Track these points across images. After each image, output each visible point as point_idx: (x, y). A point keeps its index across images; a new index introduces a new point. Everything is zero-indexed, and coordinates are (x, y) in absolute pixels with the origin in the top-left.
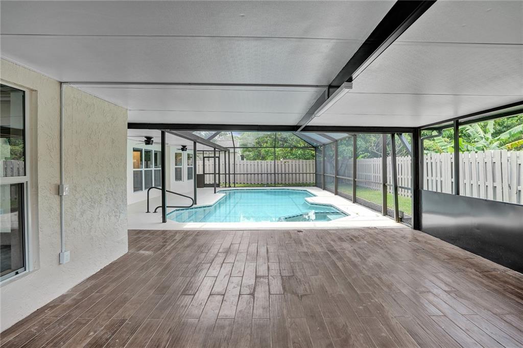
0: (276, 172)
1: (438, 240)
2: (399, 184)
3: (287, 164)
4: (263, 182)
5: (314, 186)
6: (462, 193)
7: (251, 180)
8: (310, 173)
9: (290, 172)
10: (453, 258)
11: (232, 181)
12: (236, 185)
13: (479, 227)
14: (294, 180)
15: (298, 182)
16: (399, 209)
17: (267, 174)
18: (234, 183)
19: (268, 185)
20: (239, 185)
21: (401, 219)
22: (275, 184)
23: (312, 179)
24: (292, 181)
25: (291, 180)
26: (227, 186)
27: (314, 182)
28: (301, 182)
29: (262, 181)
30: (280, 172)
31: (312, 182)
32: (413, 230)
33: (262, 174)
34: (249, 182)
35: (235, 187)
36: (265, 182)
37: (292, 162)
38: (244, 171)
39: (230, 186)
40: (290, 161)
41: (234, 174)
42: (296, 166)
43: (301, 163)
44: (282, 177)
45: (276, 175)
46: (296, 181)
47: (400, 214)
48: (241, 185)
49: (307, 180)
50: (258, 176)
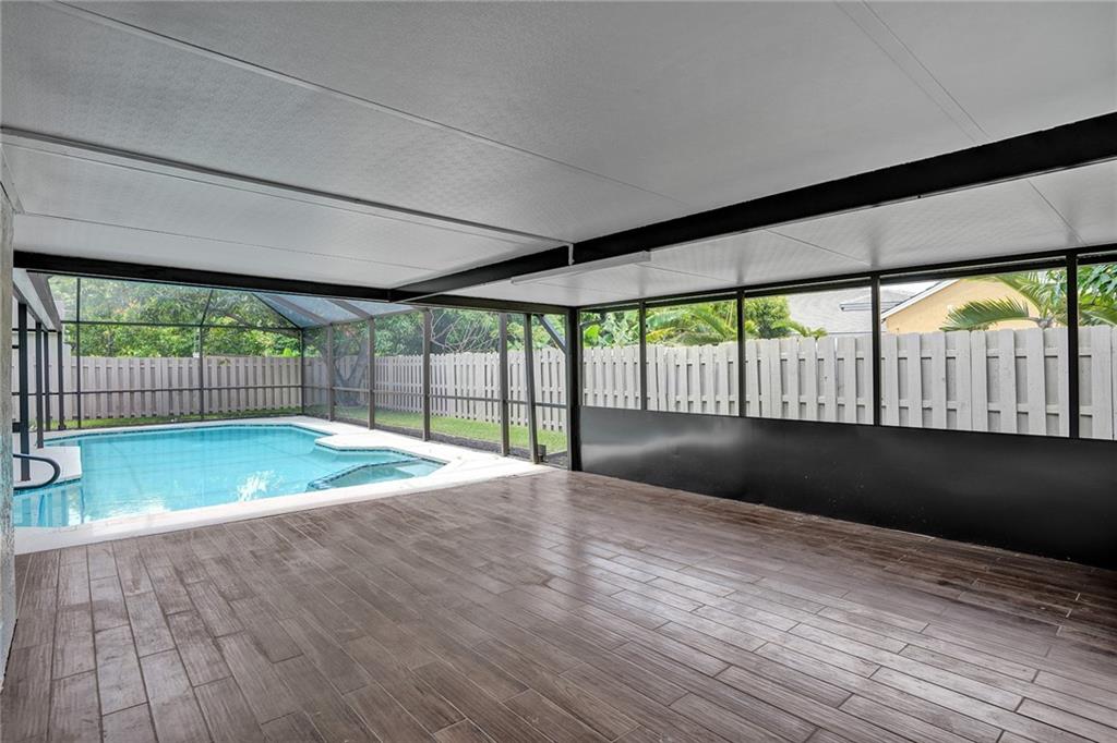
0: (206, 385)
1: (617, 479)
2: (538, 399)
3: (223, 366)
4: (158, 413)
5: (298, 415)
6: (652, 406)
7: (120, 407)
8: (281, 387)
9: (233, 384)
10: (657, 497)
11: (69, 411)
12: (83, 423)
13: (679, 451)
14: (243, 403)
15: (252, 407)
16: (539, 443)
17: (170, 391)
18: (79, 418)
19: (182, 418)
20: (94, 422)
21: (542, 457)
22: (201, 413)
23: (294, 399)
24: (239, 405)
25: (234, 403)
26: (54, 425)
27: (300, 405)
28: (260, 406)
29: (154, 408)
30: (215, 385)
31: (293, 406)
32: (570, 472)
33: (153, 391)
34: (115, 414)
35: (79, 428)
36: (163, 410)
37: (238, 361)
38: (98, 386)
39: (62, 427)
40: (232, 360)
41: (78, 393)
42: (246, 372)
43: (250, 365)
44: (210, 399)
45: (206, 392)
46: (248, 404)
47: (539, 450)
48: (100, 422)
49: (273, 403)
50: (143, 398)
